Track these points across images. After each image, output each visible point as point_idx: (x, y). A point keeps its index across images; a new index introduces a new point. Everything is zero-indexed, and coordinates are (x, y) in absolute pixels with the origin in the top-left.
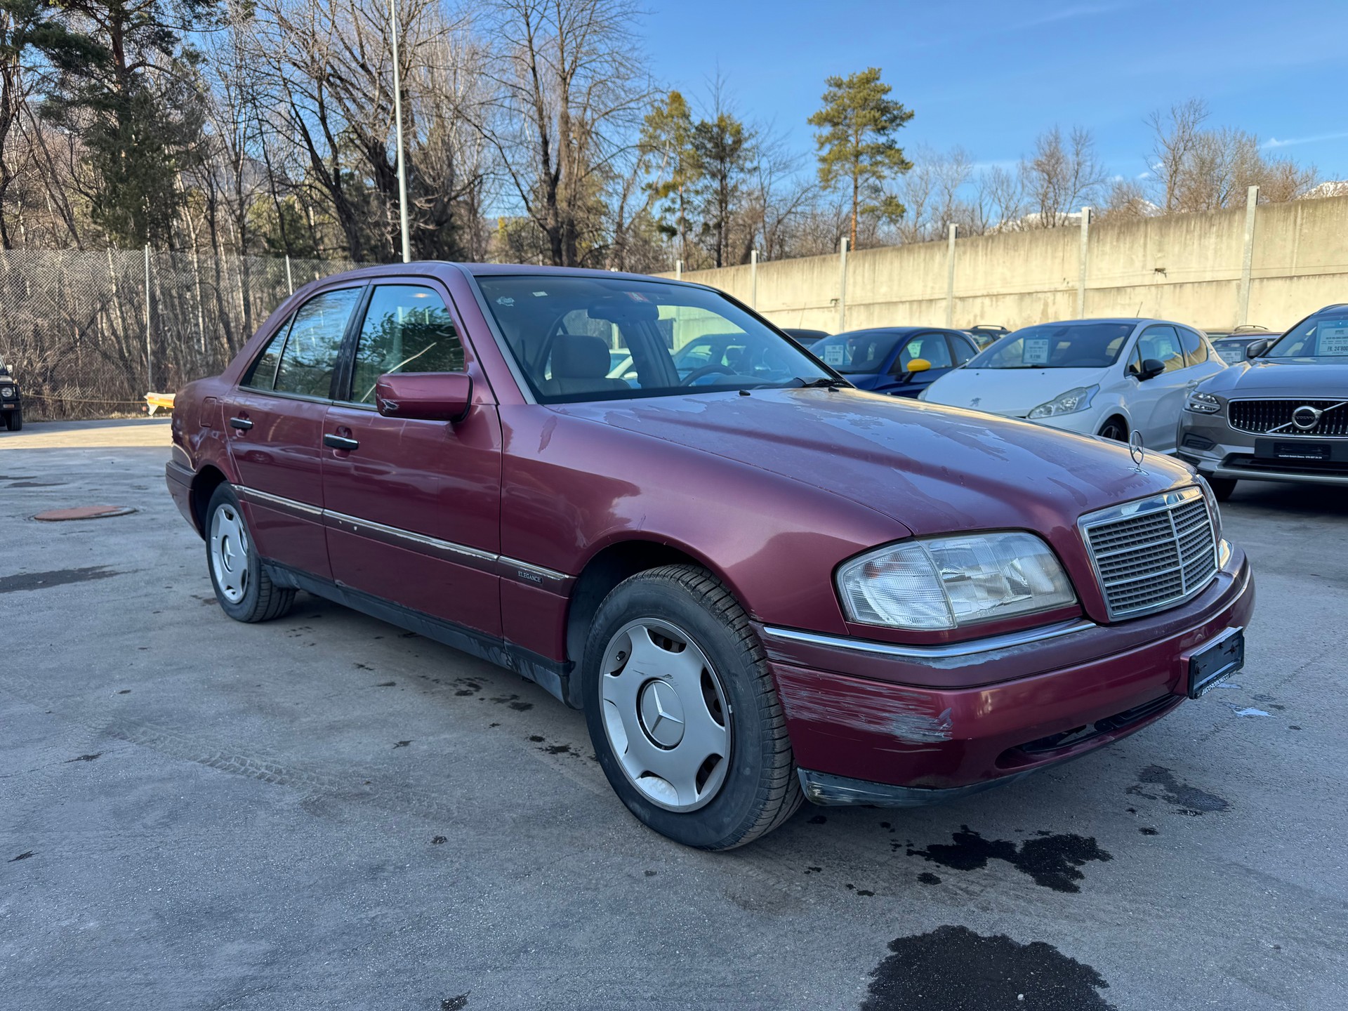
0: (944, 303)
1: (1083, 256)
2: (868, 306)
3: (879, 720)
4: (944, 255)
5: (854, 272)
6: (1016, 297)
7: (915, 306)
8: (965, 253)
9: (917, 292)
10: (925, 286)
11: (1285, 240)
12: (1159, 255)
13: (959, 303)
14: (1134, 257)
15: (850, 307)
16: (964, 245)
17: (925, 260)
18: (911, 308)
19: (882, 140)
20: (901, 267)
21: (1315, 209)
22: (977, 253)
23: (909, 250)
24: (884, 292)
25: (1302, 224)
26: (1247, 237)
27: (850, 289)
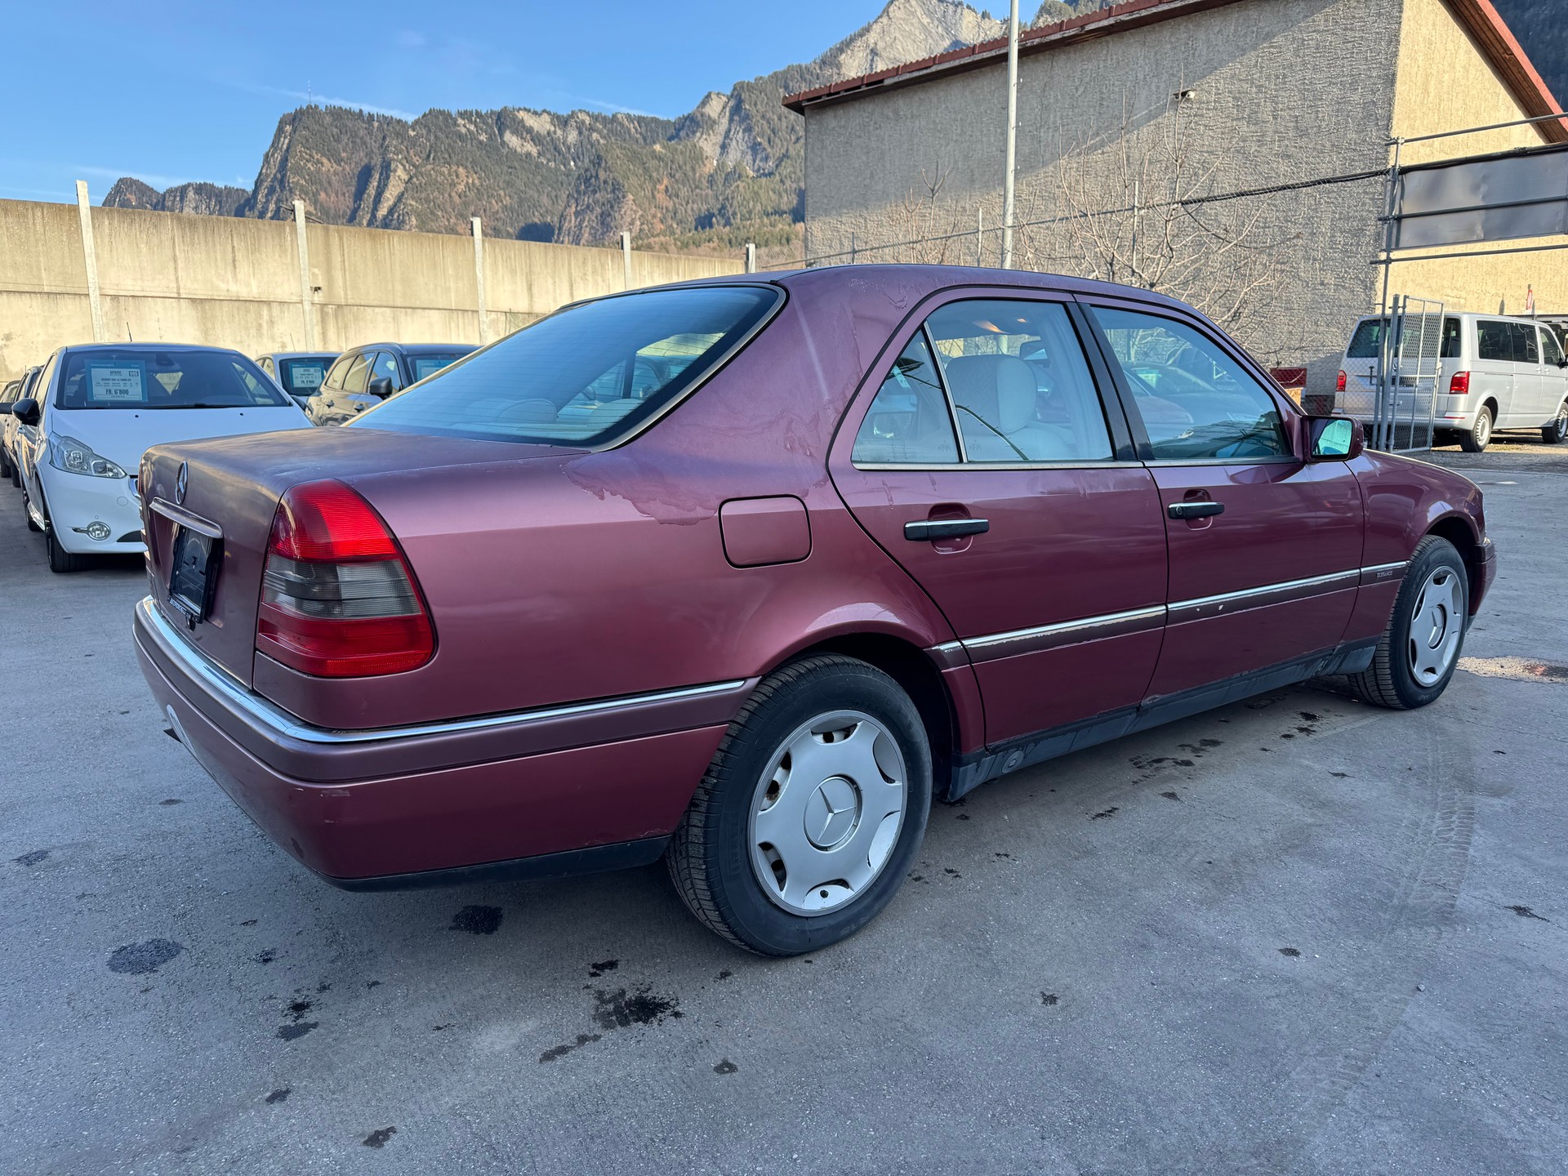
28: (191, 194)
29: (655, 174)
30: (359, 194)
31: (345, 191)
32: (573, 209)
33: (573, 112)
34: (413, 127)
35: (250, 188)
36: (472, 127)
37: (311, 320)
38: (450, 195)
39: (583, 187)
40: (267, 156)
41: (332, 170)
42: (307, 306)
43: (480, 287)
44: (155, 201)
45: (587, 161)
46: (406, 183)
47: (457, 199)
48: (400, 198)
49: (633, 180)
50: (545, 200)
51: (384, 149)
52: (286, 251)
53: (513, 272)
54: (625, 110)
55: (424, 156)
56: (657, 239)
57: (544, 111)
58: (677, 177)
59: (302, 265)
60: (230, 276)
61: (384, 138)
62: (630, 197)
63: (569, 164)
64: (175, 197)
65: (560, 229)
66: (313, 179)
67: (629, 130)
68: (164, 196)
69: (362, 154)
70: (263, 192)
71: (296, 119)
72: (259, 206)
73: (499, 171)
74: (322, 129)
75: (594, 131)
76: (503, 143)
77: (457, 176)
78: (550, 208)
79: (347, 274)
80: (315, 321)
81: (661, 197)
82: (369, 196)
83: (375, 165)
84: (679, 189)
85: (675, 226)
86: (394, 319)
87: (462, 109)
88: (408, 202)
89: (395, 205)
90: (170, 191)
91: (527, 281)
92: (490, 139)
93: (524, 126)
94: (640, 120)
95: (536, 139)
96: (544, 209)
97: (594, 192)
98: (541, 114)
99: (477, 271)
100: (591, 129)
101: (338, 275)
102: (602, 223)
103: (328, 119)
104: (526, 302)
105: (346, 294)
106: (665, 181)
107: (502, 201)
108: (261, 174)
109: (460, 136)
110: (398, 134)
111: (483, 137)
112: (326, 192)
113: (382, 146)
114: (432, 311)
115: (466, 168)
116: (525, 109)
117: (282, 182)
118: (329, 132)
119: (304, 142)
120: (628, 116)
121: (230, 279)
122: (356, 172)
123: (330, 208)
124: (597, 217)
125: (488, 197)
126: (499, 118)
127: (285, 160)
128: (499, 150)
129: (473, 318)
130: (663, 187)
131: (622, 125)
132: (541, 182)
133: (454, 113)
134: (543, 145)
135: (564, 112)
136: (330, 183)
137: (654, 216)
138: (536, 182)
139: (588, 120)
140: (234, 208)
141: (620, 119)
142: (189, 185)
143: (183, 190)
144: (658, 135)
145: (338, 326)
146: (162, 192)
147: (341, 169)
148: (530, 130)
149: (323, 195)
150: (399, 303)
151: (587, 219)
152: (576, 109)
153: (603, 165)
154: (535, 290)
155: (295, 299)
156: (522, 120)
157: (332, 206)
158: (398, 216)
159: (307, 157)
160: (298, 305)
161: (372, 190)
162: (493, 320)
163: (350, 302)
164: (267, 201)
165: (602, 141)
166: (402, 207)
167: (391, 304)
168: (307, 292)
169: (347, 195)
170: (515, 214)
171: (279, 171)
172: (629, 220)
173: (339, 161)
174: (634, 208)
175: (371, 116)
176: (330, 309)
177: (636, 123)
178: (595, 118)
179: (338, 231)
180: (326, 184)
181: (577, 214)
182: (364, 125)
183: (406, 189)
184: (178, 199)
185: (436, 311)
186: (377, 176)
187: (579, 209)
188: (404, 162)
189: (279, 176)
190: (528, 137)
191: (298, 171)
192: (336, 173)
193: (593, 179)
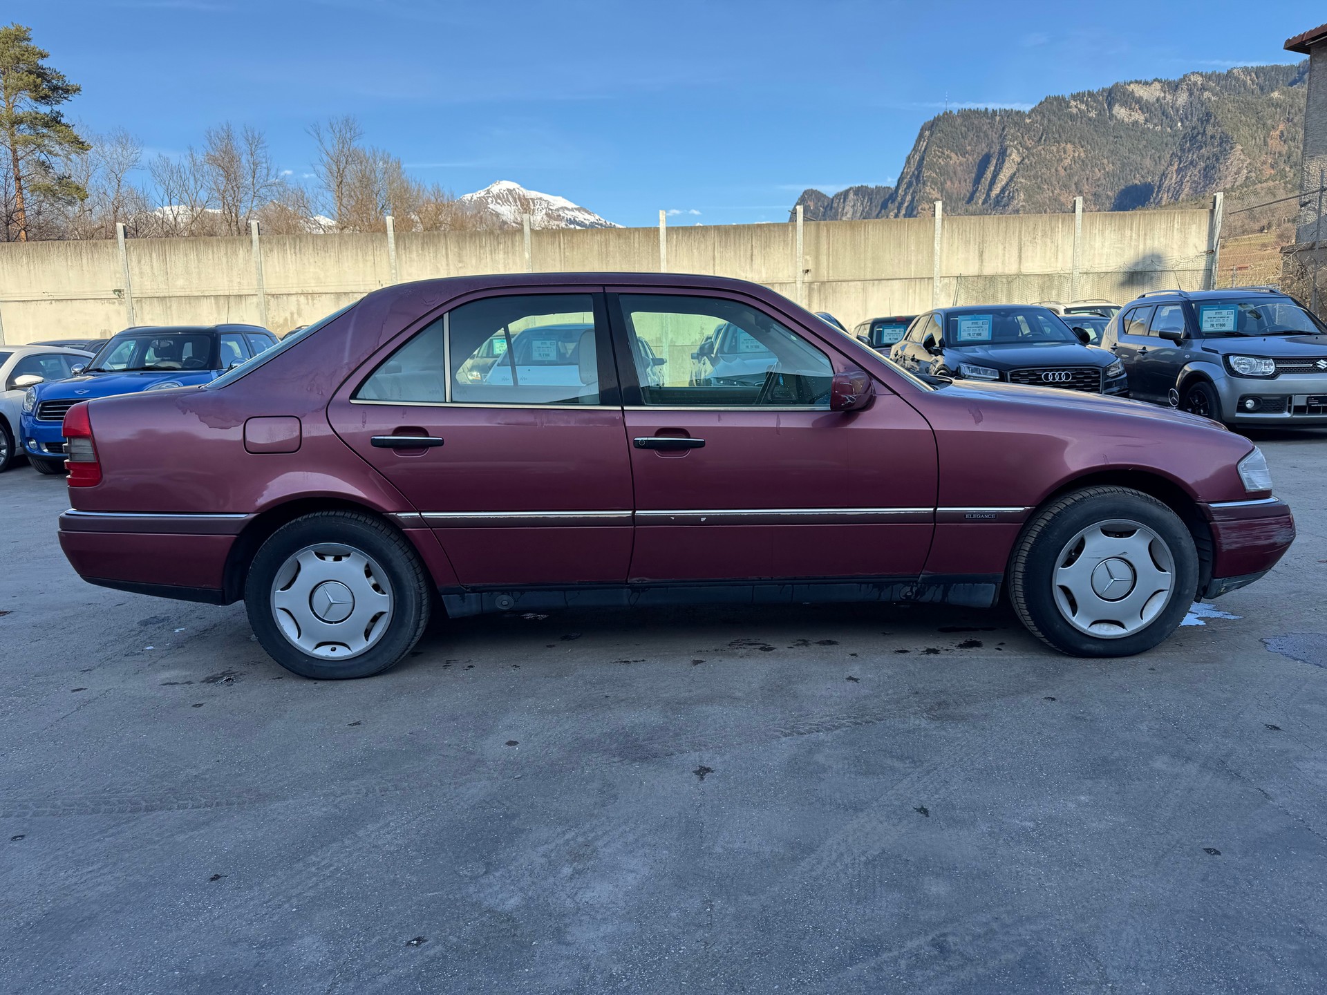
0: (255, 299)
1: (393, 261)
2: (162, 299)
3: (1269, 537)
4: (249, 251)
5: (139, 262)
6: (333, 296)
7: (222, 301)
8: (271, 250)
9: (222, 286)
10: (231, 281)
11: (554, 260)
12: (460, 265)
13: (273, 301)
14: (439, 265)
15: (140, 300)
16: (270, 242)
17: (226, 254)
18: (217, 303)
19: (44, 109)
20: (199, 261)
21: (572, 237)
22: (285, 251)
23: (205, 243)
24: (180, 285)
25: (564, 249)
26: (527, 255)
27: (136, 279)
28: (851, 196)
29: (1269, 122)
30: (977, 181)
31: (967, 177)
32: (1176, 167)
33: (1185, 76)
34: (1029, 116)
35: (893, 185)
36: (1083, 107)
37: (801, 295)
38: (1056, 170)
39: (1188, 145)
40: (909, 158)
41: (958, 162)
42: (799, 285)
43: (937, 258)
44: (826, 204)
45: (1195, 119)
46: (1019, 164)
47: (1062, 172)
48: (1011, 179)
49: (1244, 131)
50: (1148, 162)
51: (1003, 138)
52: (788, 244)
53: (967, 242)
54: (1242, 64)
55: (1036, 139)
56: (1265, 185)
57: (1155, 80)
58: (1295, 121)
59: (798, 254)
60: (748, 267)
61: (1004, 129)
62: (1239, 147)
63: (1176, 125)
64: (840, 200)
65: (1160, 187)
66: (943, 172)
67: (1245, 83)
68: (833, 200)
69: (983, 145)
70: (904, 186)
71: (932, 126)
72: (899, 199)
73: (1105, 141)
74: (953, 130)
75: (1206, 90)
76: (1112, 116)
77: (1065, 153)
78: (1152, 169)
79: (831, 258)
80: (804, 295)
81: (1274, 143)
82: (986, 179)
83: (994, 153)
84: (1296, 132)
85: (1287, 169)
86: (863, 289)
87: (1075, 92)
88: (1019, 180)
89: (1007, 184)
90: (838, 196)
91: (979, 248)
92: (1100, 114)
93: (1133, 98)
94: (1258, 71)
95: (1144, 106)
96: (1146, 171)
97: (1200, 148)
98: (1152, 83)
99: (936, 245)
100: (1203, 88)
101: (823, 258)
102: (1205, 177)
103: (959, 121)
104: (977, 266)
105: (828, 273)
106: (1281, 127)
107: (1104, 169)
108: (903, 173)
109: (1072, 117)
110: (1015, 124)
111: (1093, 114)
112: (951, 180)
113: (1001, 136)
114: (895, 281)
115: (1074, 143)
116: (1136, 82)
117: (918, 177)
118: (958, 131)
119: (938, 142)
120: (1246, 71)
121: (748, 269)
122: (978, 161)
123: (953, 194)
124: (1199, 172)
125: (1092, 166)
126: (1110, 94)
127: (922, 159)
128: (1107, 123)
129: (928, 284)
130: (1278, 133)
131: (1237, 79)
132: (1145, 147)
133: (1067, 97)
134: (1151, 112)
135: (1175, 78)
136: (955, 173)
137: (1264, 163)
138: (1140, 147)
139: (1199, 80)
140: (880, 203)
141: (1236, 74)
142: (851, 189)
143: (846, 193)
144: (1277, 82)
145: (820, 298)
146: (831, 197)
147: (965, 160)
148: (1138, 101)
149: (949, 183)
150: (868, 277)
151: (1189, 175)
152: (1189, 72)
153: (1212, 121)
154: (986, 256)
155: (791, 280)
156: (1133, 92)
157: (955, 191)
158: (1009, 194)
159: (940, 154)
160: (792, 284)
161: (989, 175)
162: (946, 284)
163: (831, 279)
164: (906, 194)
165: (1213, 99)
166: (1013, 185)
167: (862, 278)
168: (800, 273)
169: (968, 181)
170: (1116, 179)
171: (917, 169)
172: (1235, 170)
173: (963, 155)
174: (1242, 157)
175: (994, 112)
176: (815, 286)
177: (1253, 75)
178: (1208, 77)
179: (826, 226)
180: (952, 174)
181: (1179, 171)
182: (988, 121)
183: (1018, 170)
184: (842, 201)
185: (897, 281)
186: (994, 162)
187: (1181, 166)
188: (1019, 147)
189: (916, 173)
190: (1137, 107)
191: (931, 166)
192: (961, 164)
193: (1200, 136)
